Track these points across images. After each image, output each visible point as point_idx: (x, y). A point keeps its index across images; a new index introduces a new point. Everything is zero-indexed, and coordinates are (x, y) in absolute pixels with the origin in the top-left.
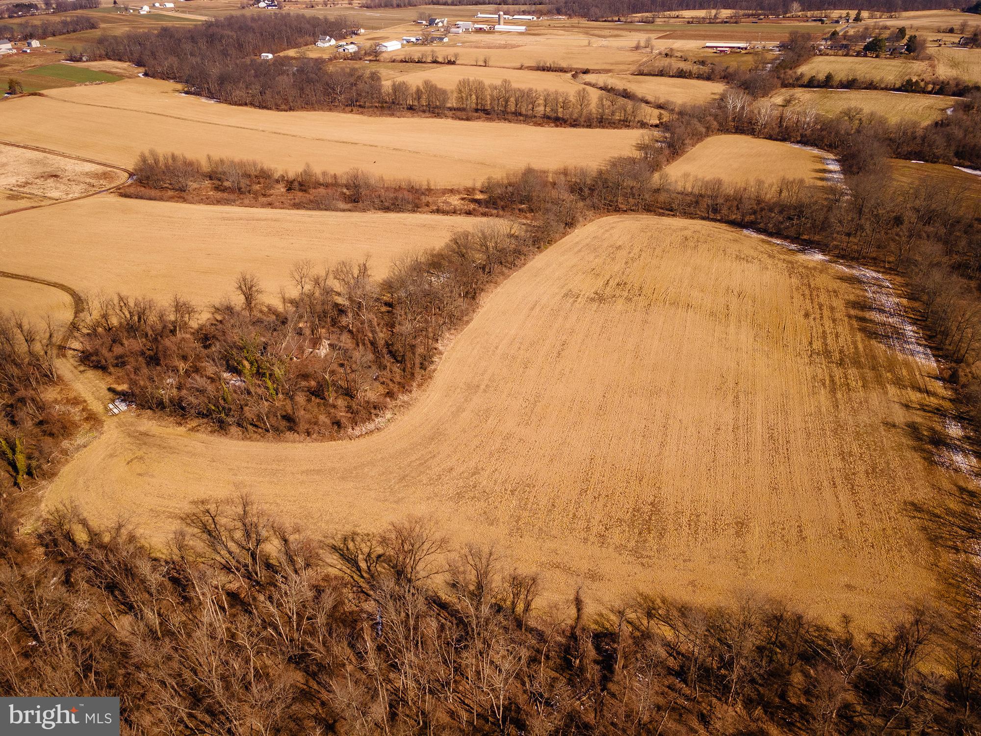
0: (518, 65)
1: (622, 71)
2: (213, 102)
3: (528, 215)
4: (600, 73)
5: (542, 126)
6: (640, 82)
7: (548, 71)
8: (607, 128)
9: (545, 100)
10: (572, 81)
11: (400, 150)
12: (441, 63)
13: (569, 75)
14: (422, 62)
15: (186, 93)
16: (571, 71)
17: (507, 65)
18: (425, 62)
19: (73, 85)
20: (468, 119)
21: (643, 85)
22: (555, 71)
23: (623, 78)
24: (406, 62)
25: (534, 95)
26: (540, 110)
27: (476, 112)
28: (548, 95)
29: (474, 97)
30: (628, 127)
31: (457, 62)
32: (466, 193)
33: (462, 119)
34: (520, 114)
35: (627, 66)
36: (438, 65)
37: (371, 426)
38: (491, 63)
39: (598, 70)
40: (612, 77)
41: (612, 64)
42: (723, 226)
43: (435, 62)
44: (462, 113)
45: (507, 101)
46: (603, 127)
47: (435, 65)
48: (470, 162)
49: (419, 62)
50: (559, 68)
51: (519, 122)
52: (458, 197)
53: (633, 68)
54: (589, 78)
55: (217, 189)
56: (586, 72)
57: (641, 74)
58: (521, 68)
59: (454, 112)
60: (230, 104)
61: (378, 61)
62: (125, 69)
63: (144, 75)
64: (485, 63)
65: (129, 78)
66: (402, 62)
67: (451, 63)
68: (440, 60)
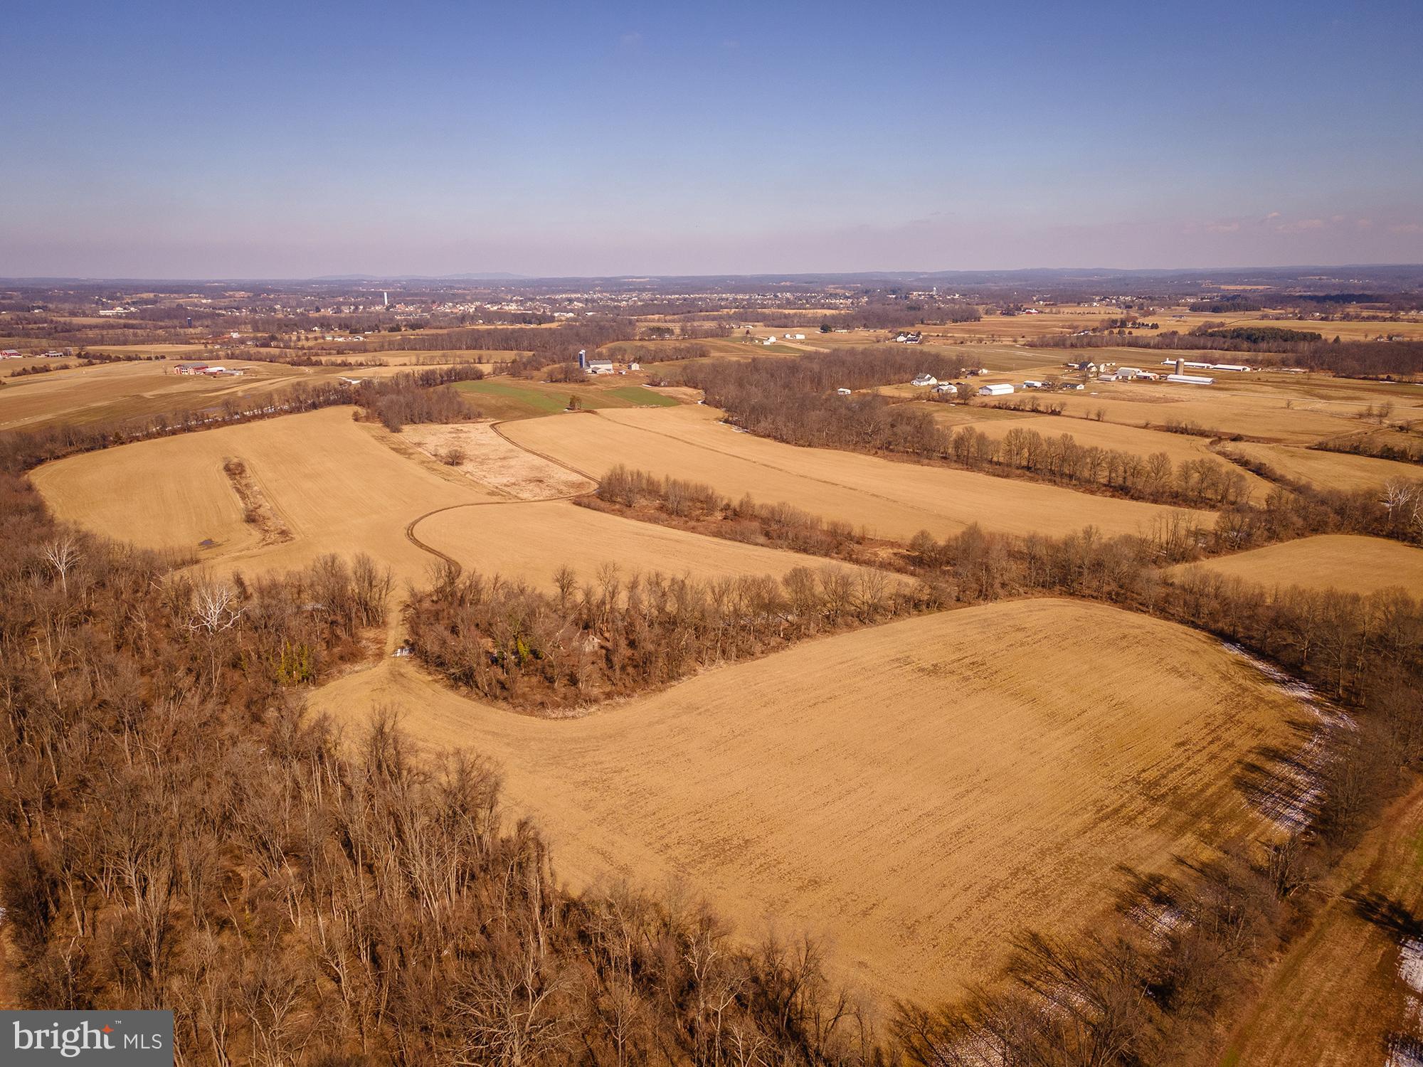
0: (1143, 422)
2: (741, 431)
3: (951, 579)
4: (1259, 442)
7: (1180, 433)
9: (1111, 464)
11: (877, 496)
12: (1043, 413)
13: (1208, 441)
14: (1018, 410)
15: (726, 421)
16: (1216, 436)
17: (1128, 422)
18: (1023, 410)
19: (630, 407)
24: (1000, 408)
26: (1103, 477)
31: (1063, 413)
32: (908, 548)
33: (998, 476)
36: (1034, 414)
37: (570, 714)
38: (1106, 418)
39: (1257, 438)
42: (1201, 635)
43: (1035, 410)
44: (1002, 469)
47: (1031, 414)
48: (949, 519)
49: (1014, 409)
52: (892, 551)
54: (1235, 446)
55: (661, 508)
56: (1238, 439)
58: (1146, 427)
60: (756, 435)
61: (967, 404)
62: (691, 396)
63: (704, 403)
64: (1099, 415)
65: (687, 404)
66: (995, 407)
67: (1054, 413)
68: (1041, 408)
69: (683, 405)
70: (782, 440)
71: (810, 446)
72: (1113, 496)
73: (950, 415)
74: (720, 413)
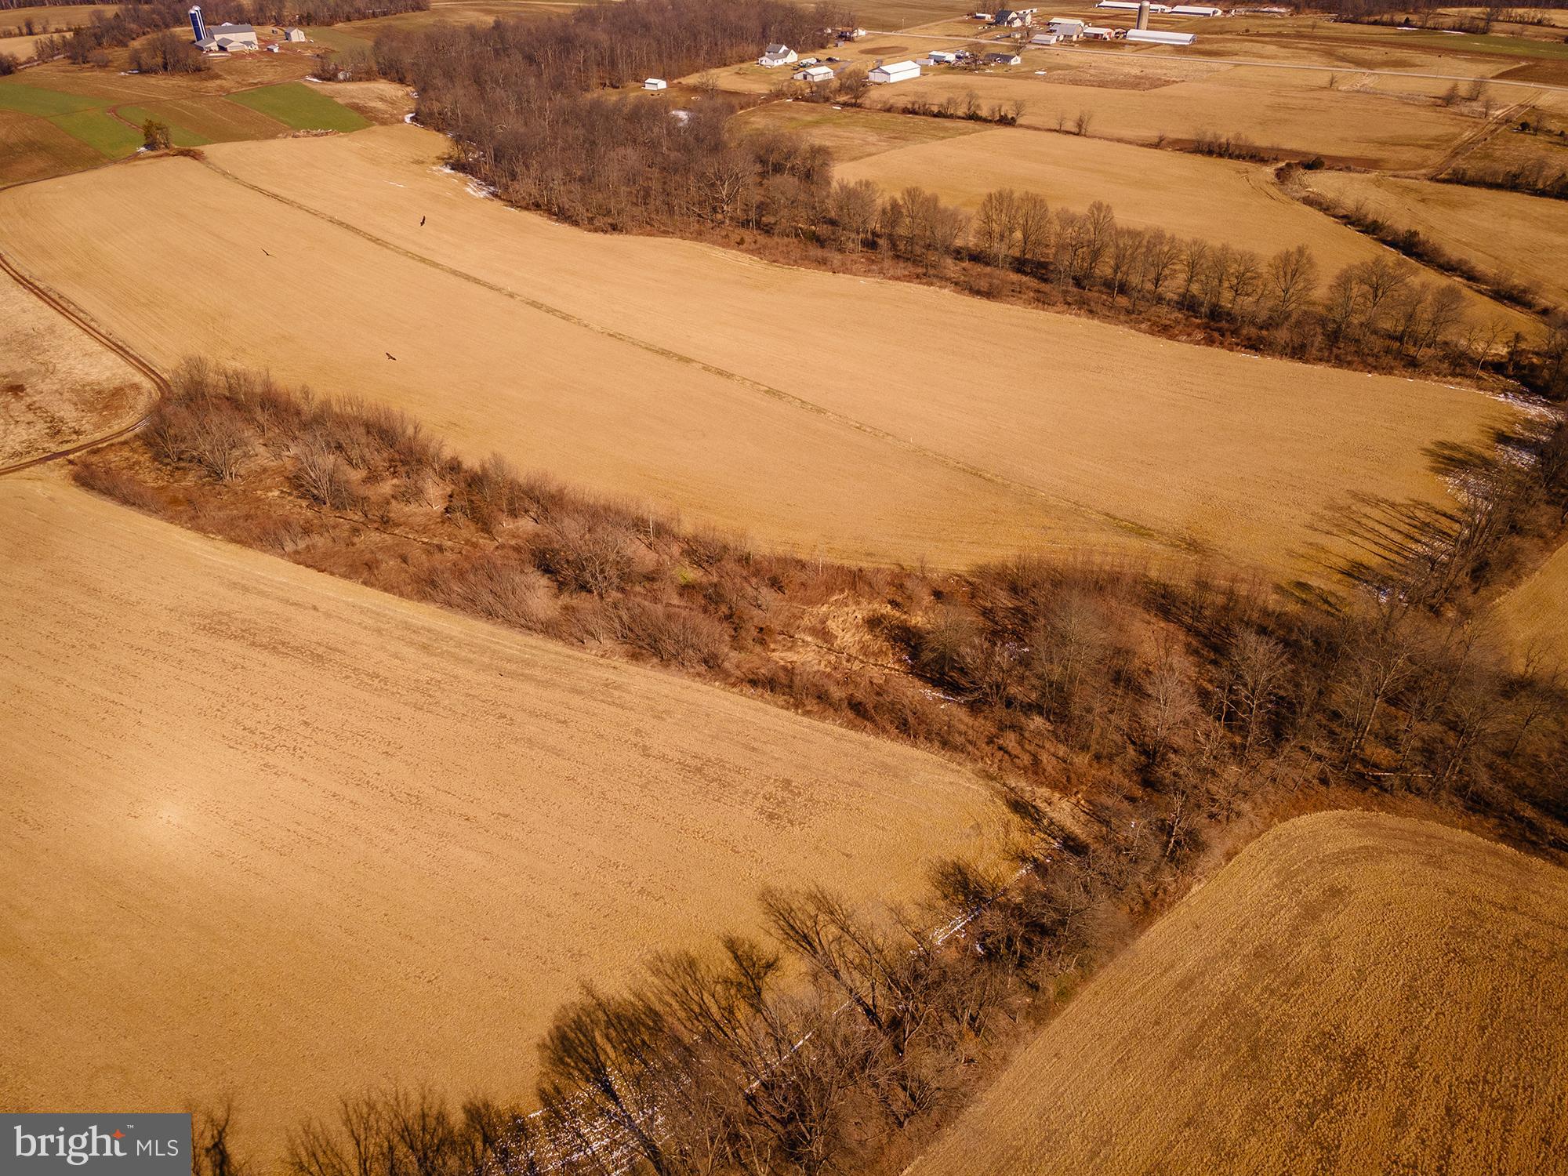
0: (1152, 135)
1: (1405, 166)
2: (483, 194)
4: (1349, 169)
5: (1172, 337)
6: (1451, 205)
7: (1221, 155)
8: (1349, 365)
9: (1192, 265)
10: (1273, 190)
11: (779, 396)
12: (985, 120)
13: (1269, 171)
14: (946, 116)
15: (455, 167)
16: (1276, 160)
17: (1130, 133)
18: (951, 117)
19: (273, 136)
20: (989, 294)
21: (1462, 215)
22: (1238, 157)
23: (1407, 189)
24: (913, 112)
25: (1166, 249)
26: (1173, 286)
27: (1019, 271)
28: (1201, 254)
29: (1018, 235)
30: (1412, 364)
31: (1020, 121)
32: (889, 592)
34: (1123, 289)
35: (1420, 151)
36: (977, 126)
38: (1092, 127)
39: (1344, 160)
40: (1378, 183)
41: (1383, 143)
43: (973, 117)
44: (983, 270)
45: (1096, 255)
46: (1340, 362)
47: (971, 124)
48: (944, 461)
49: (938, 115)
50: (1249, 147)
51: (1113, 314)
52: (860, 612)
53: (1436, 157)
54: (1322, 183)
56: (1314, 164)
57: (1458, 179)
58: (1159, 144)
59: (966, 264)
60: (512, 203)
61: (859, 106)
62: (392, 103)
63: (413, 119)
64: (1080, 126)
65: (383, 123)
66: (906, 111)
67: (1005, 121)
68: (984, 112)
69: (377, 128)
70: (563, 216)
71: (614, 228)
72: (1210, 342)
73: (839, 132)
74: (441, 143)
